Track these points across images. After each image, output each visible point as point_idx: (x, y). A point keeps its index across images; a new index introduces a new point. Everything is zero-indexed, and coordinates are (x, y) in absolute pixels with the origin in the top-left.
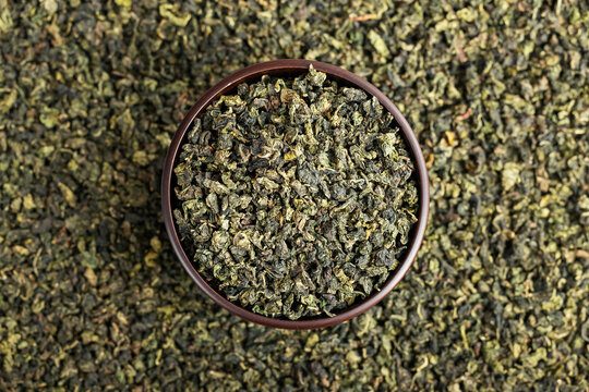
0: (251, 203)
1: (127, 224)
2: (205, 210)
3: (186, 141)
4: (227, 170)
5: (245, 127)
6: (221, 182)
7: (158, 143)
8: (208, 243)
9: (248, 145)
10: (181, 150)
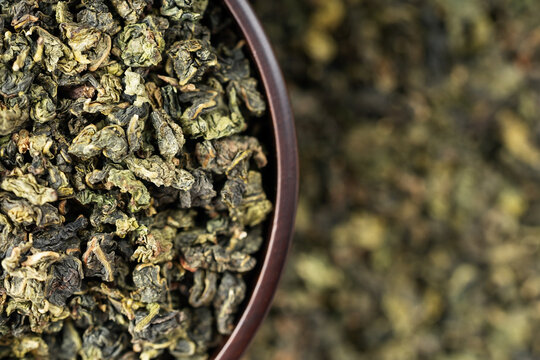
0: (70, 137)
1: (386, 83)
2: (186, 116)
3: (250, 278)
4: (141, 215)
5: (107, 323)
6: (148, 184)
7: (331, 261)
8: (173, 36)
9: (91, 280)
10: (259, 256)
